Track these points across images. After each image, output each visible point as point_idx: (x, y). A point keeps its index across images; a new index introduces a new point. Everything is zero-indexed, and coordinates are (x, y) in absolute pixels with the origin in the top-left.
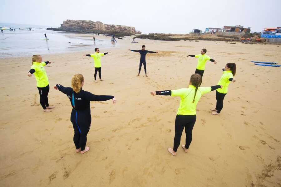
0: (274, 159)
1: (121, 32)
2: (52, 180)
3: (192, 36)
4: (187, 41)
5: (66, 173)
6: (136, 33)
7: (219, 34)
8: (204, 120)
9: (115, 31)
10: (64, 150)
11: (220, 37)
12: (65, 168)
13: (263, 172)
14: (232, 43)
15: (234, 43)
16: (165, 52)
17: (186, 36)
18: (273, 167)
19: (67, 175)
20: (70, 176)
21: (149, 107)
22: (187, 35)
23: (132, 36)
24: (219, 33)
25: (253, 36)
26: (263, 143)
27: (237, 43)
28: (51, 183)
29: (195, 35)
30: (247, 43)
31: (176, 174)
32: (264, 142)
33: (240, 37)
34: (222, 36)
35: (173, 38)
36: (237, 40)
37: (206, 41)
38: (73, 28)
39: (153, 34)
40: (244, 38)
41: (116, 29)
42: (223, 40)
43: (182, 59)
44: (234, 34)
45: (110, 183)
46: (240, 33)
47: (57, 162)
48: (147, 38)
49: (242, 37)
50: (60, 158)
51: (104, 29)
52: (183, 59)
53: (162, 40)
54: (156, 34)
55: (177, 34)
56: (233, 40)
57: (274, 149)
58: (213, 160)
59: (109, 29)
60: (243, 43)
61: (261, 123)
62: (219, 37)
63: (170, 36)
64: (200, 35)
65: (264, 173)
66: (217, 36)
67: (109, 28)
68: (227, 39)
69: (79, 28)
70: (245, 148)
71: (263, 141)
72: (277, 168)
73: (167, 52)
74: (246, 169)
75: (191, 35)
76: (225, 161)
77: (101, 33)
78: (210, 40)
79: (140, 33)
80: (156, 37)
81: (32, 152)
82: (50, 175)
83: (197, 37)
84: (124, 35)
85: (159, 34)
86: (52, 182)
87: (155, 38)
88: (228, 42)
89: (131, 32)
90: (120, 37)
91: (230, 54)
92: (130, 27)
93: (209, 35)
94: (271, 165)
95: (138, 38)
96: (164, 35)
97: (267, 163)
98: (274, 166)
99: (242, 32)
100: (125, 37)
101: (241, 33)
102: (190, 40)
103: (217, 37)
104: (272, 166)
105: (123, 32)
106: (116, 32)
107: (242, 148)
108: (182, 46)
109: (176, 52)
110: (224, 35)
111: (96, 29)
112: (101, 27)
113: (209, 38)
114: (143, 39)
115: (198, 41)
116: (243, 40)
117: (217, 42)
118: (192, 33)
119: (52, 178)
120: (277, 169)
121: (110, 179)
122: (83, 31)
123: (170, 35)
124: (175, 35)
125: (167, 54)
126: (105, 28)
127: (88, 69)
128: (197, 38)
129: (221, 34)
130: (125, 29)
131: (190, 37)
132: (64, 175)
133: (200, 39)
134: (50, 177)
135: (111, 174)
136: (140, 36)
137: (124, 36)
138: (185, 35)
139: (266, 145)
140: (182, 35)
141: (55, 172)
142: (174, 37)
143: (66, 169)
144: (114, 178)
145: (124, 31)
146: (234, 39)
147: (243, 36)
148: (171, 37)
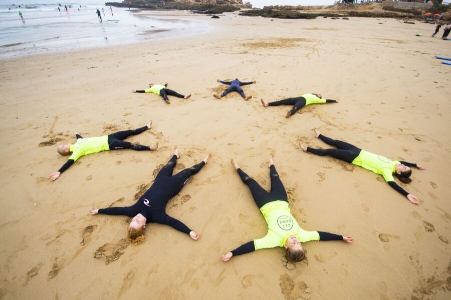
0: (443, 266)
1: (218, 4)
2: (30, 278)
3: (339, 9)
4: (329, 18)
5: (56, 267)
6: (243, 7)
7: (386, 5)
8: (323, 174)
9: (208, 3)
10: (66, 222)
11: (387, 11)
12: (56, 259)
13: (415, 295)
14: (409, 21)
15: (412, 21)
16: (285, 40)
17: (328, 10)
18: (437, 282)
19: (55, 271)
20: (59, 274)
21: (229, 144)
22: (330, 7)
23: (236, 12)
24: (388, 3)
25: (446, 11)
26: (429, 227)
27: (416, 22)
28: (27, 283)
29: (343, 8)
30: (434, 23)
31: (243, 285)
32: (430, 225)
33: (423, 12)
34: (392, 9)
35: (305, 14)
36: (418, 17)
37: (363, 18)
38: (144, 1)
39: (272, 7)
40: (429, 14)
42: (392, 17)
43: (312, 51)
44: (414, 4)
45: (120, 295)
46: (424, 4)
47: (47, 244)
48: (260, 15)
49: (427, 12)
50: (54, 238)
51: (191, 1)
52: (313, 52)
53: (285, 18)
54: (277, 7)
55: (312, 7)
56: (410, 17)
57: (448, 243)
58: (321, 262)
59: (199, 1)
60: (427, 22)
61: (433, 184)
62: (386, 10)
63: (299, 11)
64: (352, 6)
65: (417, 296)
66: (383, 8)
68: (400, 14)
70: (390, 238)
71: (429, 224)
72: (445, 285)
73: (288, 40)
74: (383, 284)
75: (336, 6)
76: (343, 265)
77: (187, 9)
78: (370, 16)
79: (250, 6)
80: (275, 12)
81: (17, 221)
82: (29, 271)
83: (348, 10)
84: (221, 11)
85: (282, 8)
86: (29, 282)
87: (273, 14)
88: (402, 21)
89: (235, 5)
90: (216, 15)
91: (400, 42)
93: (368, 6)
94: (433, 278)
95: (245, 15)
96: (290, 8)
97: (428, 274)
98: (440, 281)
99: (429, 2)
100: (224, 13)
101: (426, 4)
102: (334, 16)
103: (383, 11)
104: (435, 280)
105: (222, 5)
106: (210, 6)
107: (384, 238)
108: (317, 29)
109: (304, 39)
110: (396, 7)
111: (179, 1)
113: (369, 13)
114: (253, 17)
115: (348, 18)
116: (427, 16)
117: (382, 20)
118: (338, 4)
119: (31, 275)
120: (443, 288)
121: (123, 288)
122: (158, 6)
123: (299, 8)
124: (309, 8)
125: (288, 43)
128: (348, 12)
129: (391, 5)
131: (335, 11)
132: (51, 272)
133: (353, 14)
134: (29, 273)
135: (127, 277)
136: (249, 11)
137: (222, 13)
138: (326, 8)
139: (434, 233)
140: (320, 8)
141: (39, 264)
142: (306, 12)
143: (58, 260)
144: (130, 286)
145: (223, 3)
146: (412, 14)
147: (430, 9)
148: (302, 12)
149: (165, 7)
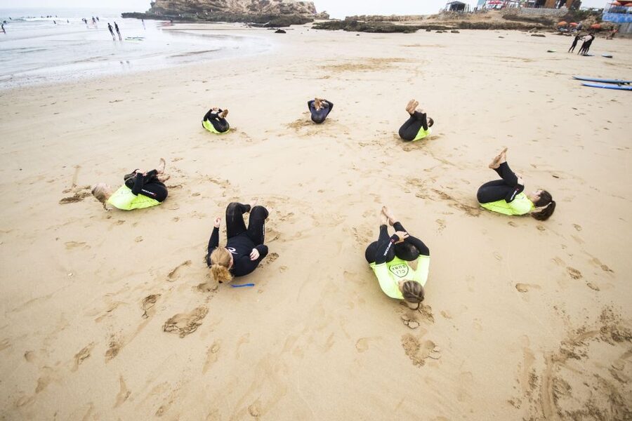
0: (595, 314)
1: (283, 14)
2: (80, 361)
3: (446, 19)
4: (433, 32)
5: (114, 345)
6: (317, 17)
7: (507, 12)
8: (444, 221)
9: (269, 13)
10: (118, 293)
11: (509, 21)
12: (113, 336)
13: (564, 347)
14: (537, 34)
15: (542, 34)
16: (377, 60)
17: (431, 21)
18: (588, 333)
19: (114, 351)
20: (120, 354)
21: (321, 191)
22: (434, 17)
23: (307, 24)
24: (510, 10)
25: (585, 18)
26: (575, 274)
27: (547, 34)
28: (77, 368)
29: (451, 18)
30: (570, 35)
31: (359, 350)
32: (576, 272)
33: (556, 20)
34: (514, 18)
35: (401, 27)
36: (548, 28)
37: (477, 30)
38: (177, 10)
39: (356, 18)
40: (564, 23)
41: (272, 8)
42: (515, 28)
43: (414, 75)
44: (544, 12)
45: (205, 370)
46: (557, 11)
47: (97, 320)
48: (341, 28)
49: (560, 21)
50: (104, 313)
51: (245, 10)
52: (417, 76)
53: (375, 32)
54: (363, 18)
55: (410, 17)
56: (539, 28)
57: (598, 290)
58: (450, 318)
59: (255, 10)
60: (561, 34)
61: (576, 226)
62: (507, 19)
63: (393, 22)
64: (462, 16)
65: (566, 349)
66: (503, 17)
67: (256, 8)
68: (525, 24)
69: (190, 8)
70: (529, 288)
71: (574, 271)
72: (598, 336)
73: (383, 60)
74: (525, 338)
75: (442, 16)
76: (476, 319)
77: (239, 21)
78: (487, 28)
79: (327, 17)
80: (361, 24)
82: (78, 352)
83: (456, 21)
84: (289, 22)
85: (370, 19)
86: (79, 366)
87: (359, 27)
88: (528, 33)
89: (306, 15)
90: (281, 29)
91: (528, 61)
92: (302, 3)
93: (484, 15)
94: (584, 328)
95: (321, 28)
96: (381, 19)
97: (577, 324)
98: (592, 332)
99: (563, 7)
100: (292, 26)
101: (559, 11)
102: (439, 29)
103: (504, 21)
104: (586, 331)
105: (288, 15)
106: (271, 17)
107: (521, 288)
108: (419, 46)
109: (403, 59)
110: (519, 15)
111: (227, 10)
112: (238, 5)
113: (485, 23)
114: (332, 31)
115: (459, 30)
116: (561, 27)
117: (502, 32)
118: (445, 12)
119: (82, 357)
120: (597, 338)
121: (207, 362)
122: (199, 17)
123: (393, 19)
124: (406, 18)
125: (382, 64)
126: (248, 7)
127: (199, 105)
128: (457, 23)
129: (514, 13)
130: (291, 9)
131: (441, 22)
132: (108, 352)
133: (464, 26)
134: (77, 356)
135: (211, 351)
136: (326, 24)
137: (289, 26)
138: (429, 18)
139: (581, 280)
140: (421, 18)
141: (90, 344)
142: (403, 24)
143: (115, 337)
144: (216, 360)
145: (289, 13)
146: (541, 25)
147: (564, 16)
148: (397, 24)
149: (208, 18)
